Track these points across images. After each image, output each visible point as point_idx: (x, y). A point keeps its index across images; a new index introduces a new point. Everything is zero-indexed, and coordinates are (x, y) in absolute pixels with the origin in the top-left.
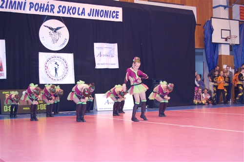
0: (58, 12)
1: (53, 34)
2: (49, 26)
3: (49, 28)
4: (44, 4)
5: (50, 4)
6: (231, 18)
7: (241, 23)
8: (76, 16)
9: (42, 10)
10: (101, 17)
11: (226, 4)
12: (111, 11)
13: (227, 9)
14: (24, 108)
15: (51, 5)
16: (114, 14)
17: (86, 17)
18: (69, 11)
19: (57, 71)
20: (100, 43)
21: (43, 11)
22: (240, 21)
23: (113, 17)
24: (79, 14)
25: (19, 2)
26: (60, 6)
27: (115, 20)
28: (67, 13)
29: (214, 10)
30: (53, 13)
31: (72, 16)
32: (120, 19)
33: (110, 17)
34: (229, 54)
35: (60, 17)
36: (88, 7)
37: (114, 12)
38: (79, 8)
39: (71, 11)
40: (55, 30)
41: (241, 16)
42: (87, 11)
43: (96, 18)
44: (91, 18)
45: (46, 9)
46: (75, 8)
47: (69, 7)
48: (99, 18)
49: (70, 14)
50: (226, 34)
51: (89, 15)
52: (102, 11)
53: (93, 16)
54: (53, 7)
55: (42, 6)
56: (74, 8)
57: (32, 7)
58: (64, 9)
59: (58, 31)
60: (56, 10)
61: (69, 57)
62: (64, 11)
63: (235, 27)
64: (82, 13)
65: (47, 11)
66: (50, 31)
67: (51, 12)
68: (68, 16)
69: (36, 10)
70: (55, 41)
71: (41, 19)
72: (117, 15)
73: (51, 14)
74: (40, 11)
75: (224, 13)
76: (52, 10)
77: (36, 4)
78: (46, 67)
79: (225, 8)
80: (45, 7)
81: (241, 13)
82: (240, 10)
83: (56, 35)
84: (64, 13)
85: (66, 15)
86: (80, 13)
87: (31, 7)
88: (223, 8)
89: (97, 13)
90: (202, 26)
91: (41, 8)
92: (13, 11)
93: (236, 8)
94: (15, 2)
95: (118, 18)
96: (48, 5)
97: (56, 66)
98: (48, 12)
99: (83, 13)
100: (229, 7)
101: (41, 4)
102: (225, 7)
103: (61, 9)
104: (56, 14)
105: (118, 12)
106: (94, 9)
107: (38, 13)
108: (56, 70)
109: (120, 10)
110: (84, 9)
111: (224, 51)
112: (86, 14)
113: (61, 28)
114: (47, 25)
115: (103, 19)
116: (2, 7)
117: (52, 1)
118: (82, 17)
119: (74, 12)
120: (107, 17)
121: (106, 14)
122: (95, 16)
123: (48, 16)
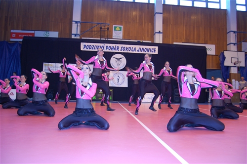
0: (121, 50)
1: (117, 61)
2: (116, 57)
4: (114, 47)
8: (131, 52)
10: (145, 52)
12: (151, 49)
16: (153, 50)
17: (136, 52)
18: (127, 49)
19: (119, 80)
21: (113, 50)
25: (101, 46)
26: (122, 47)
27: (153, 53)
31: (129, 52)
32: (157, 53)
33: (150, 52)
34: (237, 73)
35: (122, 53)
36: (137, 47)
38: (132, 48)
40: (119, 59)
42: (137, 49)
43: (142, 53)
44: (139, 52)
45: (115, 49)
47: (127, 47)
51: (138, 51)
52: (146, 48)
56: (130, 48)
58: (124, 48)
60: (120, 49)
61: (125, 73)
63: (242, 56)
66: (116, 59)
68: (126, 52)
70: (118, 65)
71: (111, 54)
73: (117, 51)
76: (118, 49)
77: (110, 47)
83: (119, 62)
84: (124, 50)
85: (125, 52)
86: (133, 50)
87: (107, 48)
88: (233, 45)
89: (143, 50)
91: (112, 48)
94: (99, 46)
95: (155, 52)
96: (116, 47)
97: (118, 77)
99: (135, 50)
101: (112, 46)
105: (155, 49)
106: (141, 48)
107: (110, 51)
109: (157, 48)
110: (135, 48)
111: (234, 71)
112: (136, 50)
113: (122, 58)
116: (92, 49)
117: (117, 45)
118: (134, 52)
119: (129, 50)
120: (148, 52)
121: (148, 50)
122: (141, 51)
123: (115, 52)
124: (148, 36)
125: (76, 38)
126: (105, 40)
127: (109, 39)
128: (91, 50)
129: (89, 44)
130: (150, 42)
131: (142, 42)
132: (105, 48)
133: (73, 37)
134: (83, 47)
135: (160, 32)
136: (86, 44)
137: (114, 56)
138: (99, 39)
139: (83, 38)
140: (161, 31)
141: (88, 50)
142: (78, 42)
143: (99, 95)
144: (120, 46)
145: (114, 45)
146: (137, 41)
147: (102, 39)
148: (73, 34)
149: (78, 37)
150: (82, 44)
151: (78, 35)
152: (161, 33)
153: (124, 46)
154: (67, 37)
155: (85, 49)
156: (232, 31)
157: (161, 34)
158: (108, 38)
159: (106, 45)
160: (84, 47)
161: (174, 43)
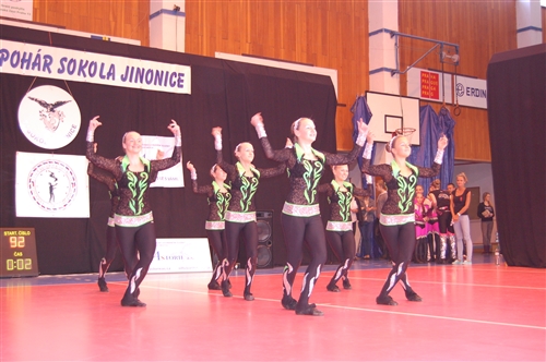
0: (60, 71)
1: (47, 114)
2: (39, 99)
3: (40, 103)
4: (31, 54)
5: (42, 54)
6: (403, 94)
7: (423, 104)
8: (96, 80)
9: (25, 65)
10: (148, 83)
11: (394, 67)
12: (167, 73)
13: (397, 76)
15: (46, 57)
16: (175, 79)
17: (118, 82)
18: (81, 68)
19: (54, 191)
21: (27, 68)
22: (420, 100)
23: (172, 85)
24: (102, 77)
26: (65, 59)
27: (176, 90)
28: (79, 74)
29: (371, 76)
30: (50, 72)
31: (88, 79)
32: (186, 89)
33: (165, 85)
35: (63, 81)
36: (121, 63)
37: (174, 74)
38: (103, 65)
39: (86, 70)
40: (53, 107)
41: (422, 89)
42: (120, 71)
43: (138, 85)
44: (127, 84)
45: (34, 64)
46: (94, 64)
47: (82, 61)
48: (145, 86)
49: (85, 76)
50: (394, 125)
51: (124, 79)
52: (150, 71)
53: (131, 81)
54: (48, 60)
55: (27, 58)
56: (92, 63)
57: (6, 59)
58: (72, 65)
59: (58, 109)
60: (55, 66)
62: (71, 69)
64: (109, 74)
65: (36, 68)
66: (41, 108)
67: (44, 70)
68: (81, 79)
69: (14, 66)
70: (52, 130)
72: (180, 80)
73: (45, 74)
74: (22, 67)
75: (391, 84)
76: (47, 65)
77: (15, 53)
78: (32, 183)
79: (392, 75)
80: (33, 60)
81: (422, 84)
82: (422, 78)
83: (53, 118)
84: (71, 73)
85: (76, 78)
86: (105, 73)
87: (2, 59)
88: (389, 73)
89: (140, 74)
90: (349, 107)
91: (23, 61)
93: (414, 75)
95: (182, 86)
96: (38, 56)
97: (52, 180)
98: (39, 69)
99: (111, 74)
100: (400, 72)
101: (25, 54)
102: (393, 72)
103: (66, 64)
104: (55, 75)
105: (183, 75)
106: (133, 68)
107: (17, 71)
108: (51, 188)
109: (186, 70)
110: (112, 66)
112: (118, 77)
113: (64, 103)
114: (35, 97)
115: (152, 87)
117: (46, 50)
118: (109, 82)
119: (92, 72)
120: (160, 84)
121: (159, 76)
122: (136, 81)
123: (38, 78)
135: (176, 10)
140: (182, 10)
144: (57, 53)
145: (31, 49)
152: (182, 14)
153: (69, 54)
156: (387, 31)
157: (182, 20)
161: (218, 55)
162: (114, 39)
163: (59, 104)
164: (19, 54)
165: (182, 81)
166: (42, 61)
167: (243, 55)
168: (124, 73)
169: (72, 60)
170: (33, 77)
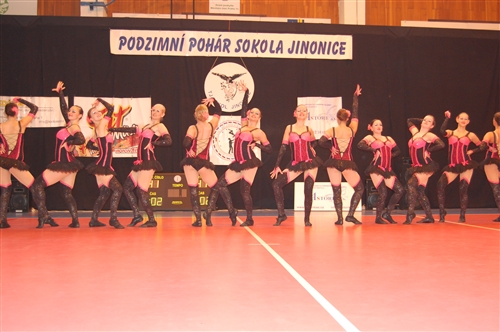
0: (237, 51)
1: (226, 85)
2: (221, 73)
3: (221, 76)
4: (213, 39)
5: (222, 39)
8: (267, 54)
9: (209, 48)
10: (313, 53)
12: (330, 43)
14: (174, 202)
15: (225, 40)
16: (337, 48)
17: (285, 55)
18: (254, 46)
19: (233, 145)
20: (308, 98)
21: (211, 50)
23: (335, 53)
24: (272, 52)
25: (173, 39)
26: (241, 41)
27: (338, 57)
28: (252, 51)
30: (228, 52)
31: (261, 55)
32: (348, 55)
33: (328, 53)
35: (239, 58)
36: (288, 39)
37: (337, 43)
38: (272, 42)
39: (258, 48)
40: (231, 79)
42: (287, 45)
43: (303, 56)
44: (294, 56)
45: (216, 47)
46: (265, 42)
47: (254, 41)
48: (309, 56)
49: (257, 52)
51: (290, 52)
52: (313, 43)
53: (297, 52)
54: (227, 43)
55: (210, 43)
56: (263, 41)
57: (194, 46)
58: (246, 44)
59: (235, 80)
60: (233, 47)
62: (246, 48)
64: (278, 49)
66: (222, 80)
67: (224, 51)
68: (254, 55)
69: (200, 50)
70: (230, 97)
71: (205, 65)
72: (342, 48)
73: (225, 54)
74: (207, 50)
76: (226, 47)
77: (201, 40)
78: (215, 139)
80: (215, 44)
83: (232, 88)
84: (245, 51)
85: (249, 54)
86: (274, 49)
87: (192, 46)
89: (305, 47)
91: (208, 45)
92: (164, 53)
94: (167, 39)
95: (342, 53)
96: (219, 40)
97: (231, 137)
98: (220, 51)
99: (280, 48)
101: (209, 39)
103: (241, 44)
104: (233, 54)
105: (345, 43)
106: (299, 42)
107: (204, 53)
108: (231, 143)
109: (348, 39)
110: (281, 42)
112: (285, 50)
113: (240, 75)
114: (217, 73)
115: (316, 56)
116: (147, 49)
117: (225, 35)
118: (278, 55)
119: (263, 48)
120: (323, 53)
121: (322, 47)
122: (301, 52)
123: (220, 57)
124: (319, 4)
125: (93, 14)
126: (187, 20)
127: (197, 17)
128: (143, 52)
129: (136, 33)
130: (328, 21)
131: (303, 24)
132: (187, 44)
133: (85, 12)
134: (118, 43)
136: (128, 34)
137: (216, 69)
138: (168, 16)
139: (115, 15)
141: (135, 52)
142: (100, 30)
143: (171, 193)
144: (234, 37)
145: (214, 35)
146: (285, 20)
147: (175, 17)
148: (85, 4)
149: (100, 13)
150: (115, 35)
151: (102, 4)
153: (244, 36)
154: (64, 12)
155: (125, 51)
158: (194, 14)
159: (190, 34)
160: (122, 44)
161: (405, 24)
162: (307, 21)
163: (237, 76)
164: (204, 40)
165: (344, 48)
166: (223, 44)
167: (429, 20)
168: (291, 47)
169: (246, 41)
170: (215, 57)
